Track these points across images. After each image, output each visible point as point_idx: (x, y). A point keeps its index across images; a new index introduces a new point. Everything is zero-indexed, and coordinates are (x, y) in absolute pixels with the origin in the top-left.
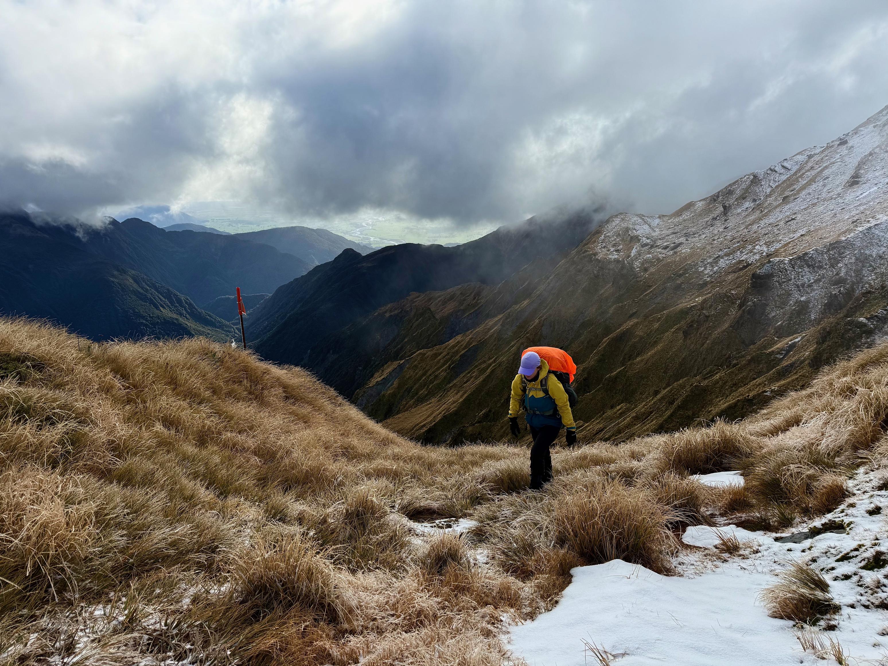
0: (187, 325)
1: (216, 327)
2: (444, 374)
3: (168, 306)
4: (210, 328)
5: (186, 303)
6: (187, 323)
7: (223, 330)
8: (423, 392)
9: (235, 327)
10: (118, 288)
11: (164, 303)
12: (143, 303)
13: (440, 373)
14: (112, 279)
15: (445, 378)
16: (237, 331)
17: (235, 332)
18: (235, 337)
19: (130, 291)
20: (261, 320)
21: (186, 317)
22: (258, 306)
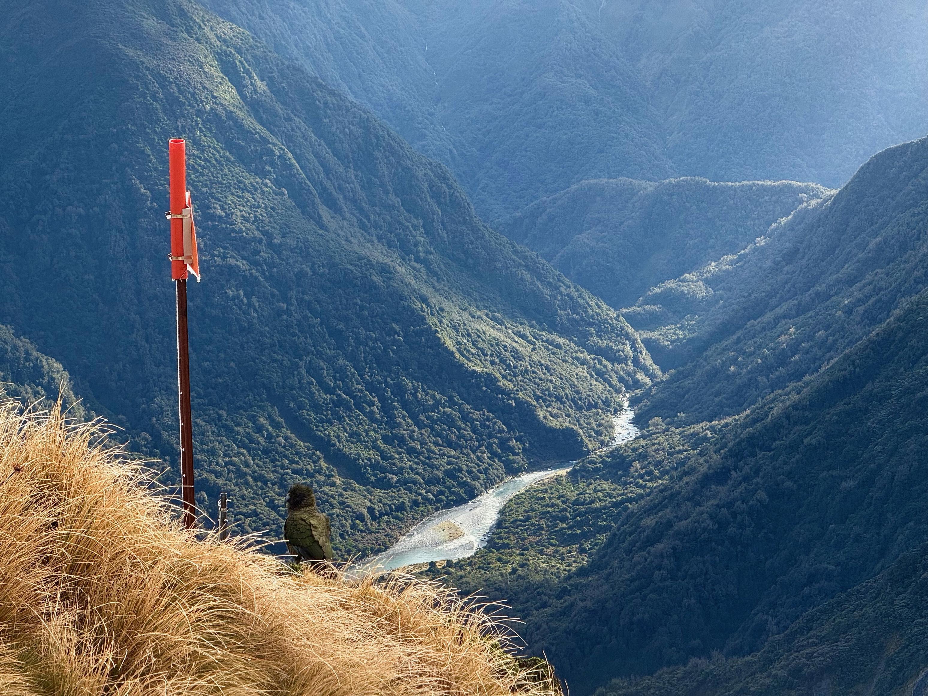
0: (424, 300)
1: (553, 328)
3: (354, 201)
4: (527, 331)
5: (436, 195)
6: (427, 291)
7: (583, 344)
9: (639, 336)
10: (154, 97)
11: (340, 188)
12: (249, 179)
14: (130, 52)
16: (647, 359)
17: (636, 362)
18: (637, 384)
19: (200, 113)
20: (768, 317)
21: (425, 262)
22: (761, 241)
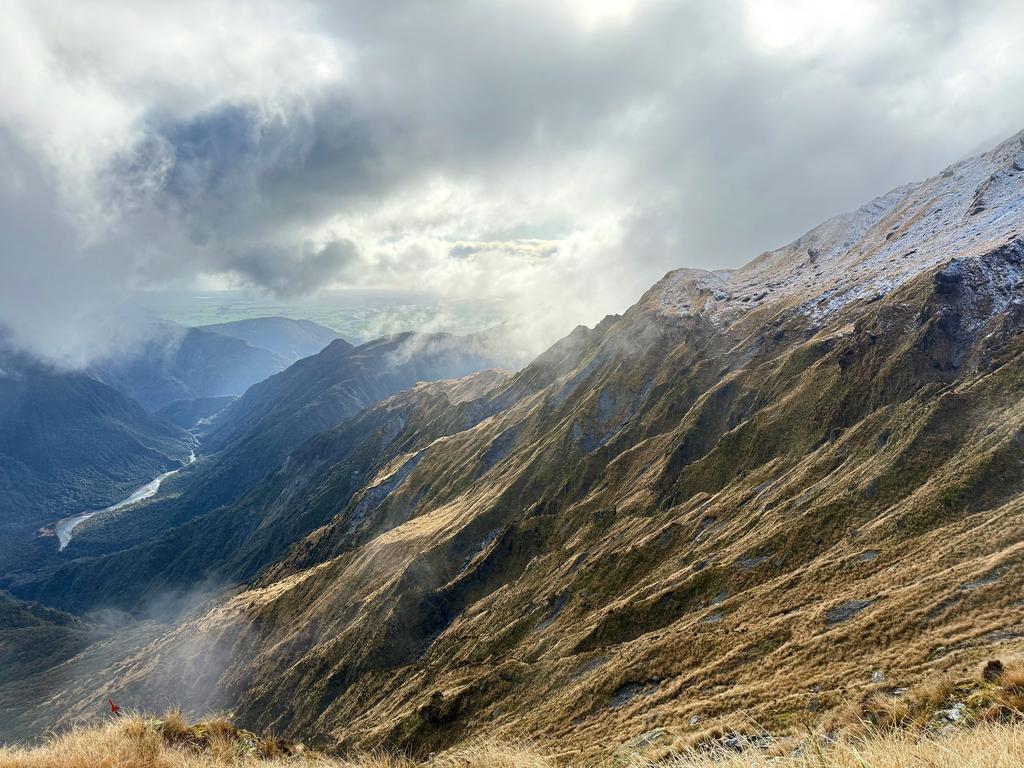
2: (472, 466)
8: (445, 490)
13: (466, 465)
15: (473, 471)
20: (227, 427)
21: (133, 424)
22: (224, 410)
